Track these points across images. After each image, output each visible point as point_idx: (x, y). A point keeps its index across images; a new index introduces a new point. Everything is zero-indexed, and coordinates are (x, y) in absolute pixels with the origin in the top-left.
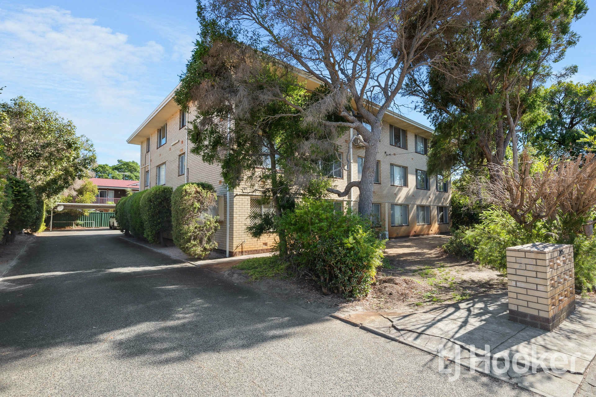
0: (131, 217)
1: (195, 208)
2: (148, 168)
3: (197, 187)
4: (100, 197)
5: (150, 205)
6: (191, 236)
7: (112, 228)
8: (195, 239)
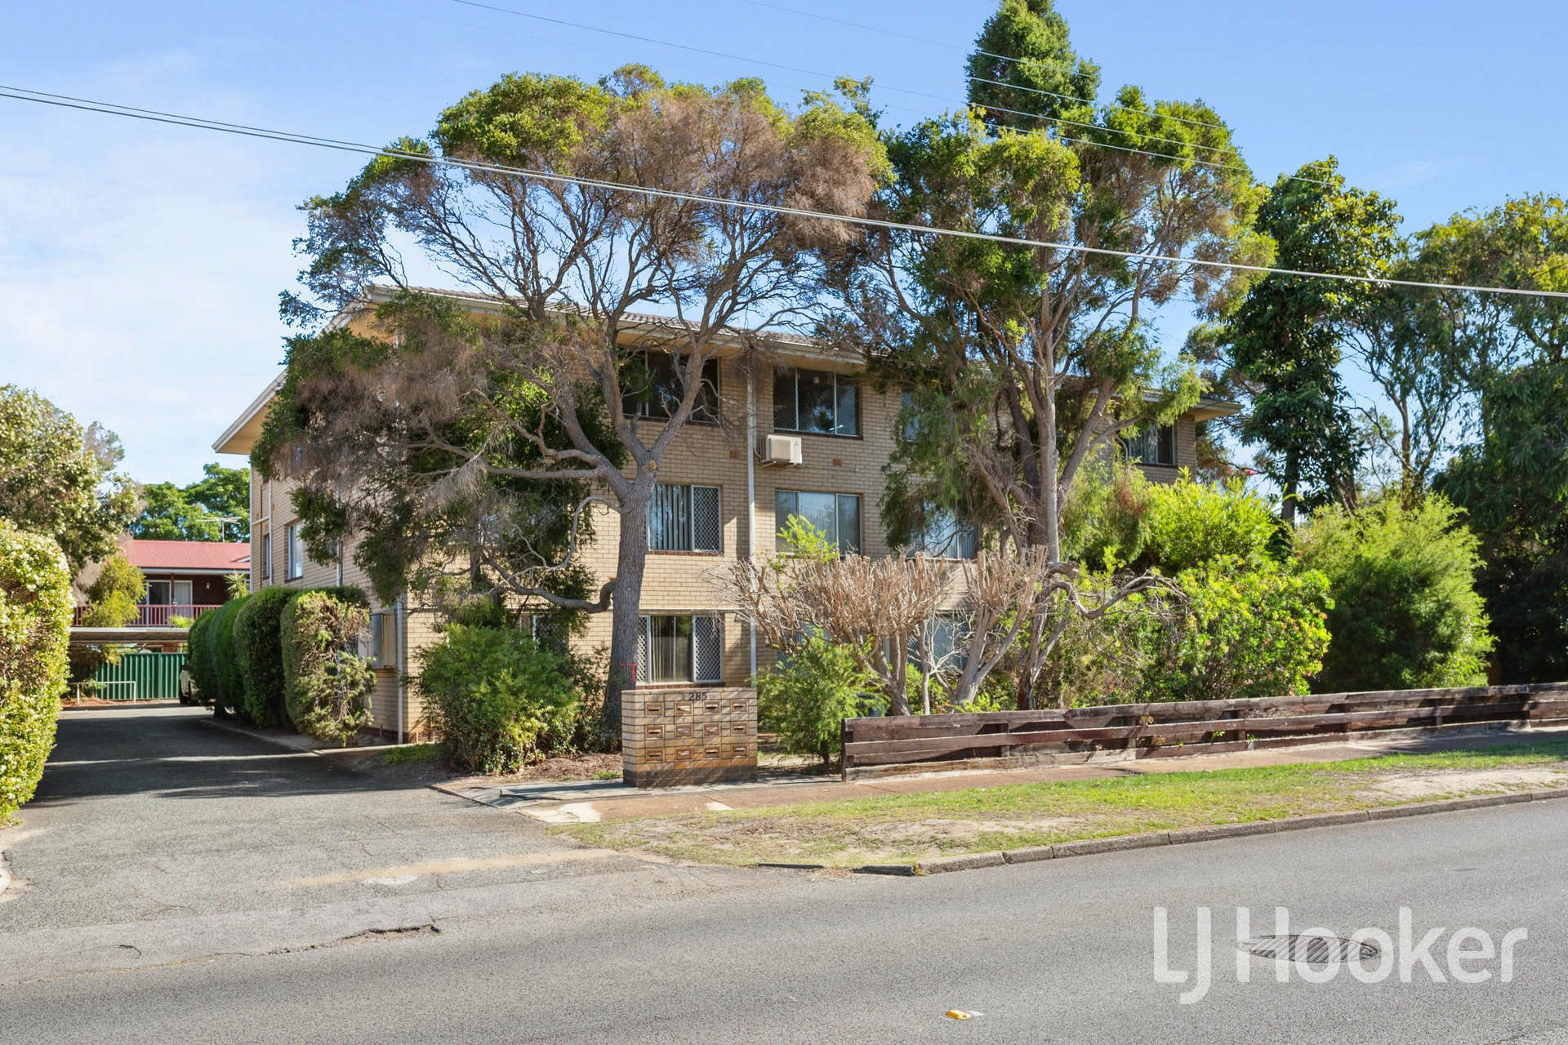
0: (218, 662)
1: (321, 641)
2: (267, 527)
3: (325, 598)
4: (151, 603)
5: (254, 635)
6: (313, 699)
7: (186, 701)
8: (323, 704)
